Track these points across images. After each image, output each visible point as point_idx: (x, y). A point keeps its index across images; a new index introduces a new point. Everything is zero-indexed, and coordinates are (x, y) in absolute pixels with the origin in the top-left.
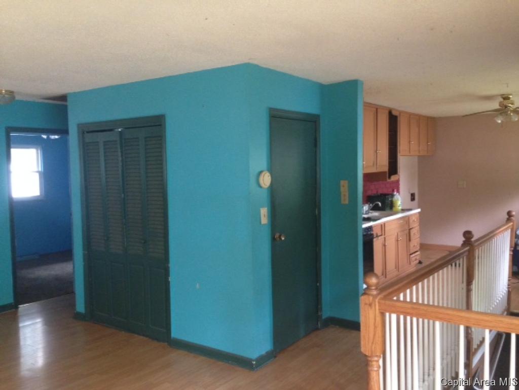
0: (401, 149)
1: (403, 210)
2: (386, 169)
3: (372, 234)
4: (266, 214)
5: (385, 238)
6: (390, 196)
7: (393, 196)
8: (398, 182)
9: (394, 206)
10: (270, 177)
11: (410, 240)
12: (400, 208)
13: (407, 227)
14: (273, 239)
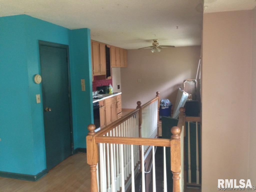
0: (112, 64)
1: (114, 93)
2: (105, 74)
3: (99, 106)
4: (40, 98)
5: (105, 107)
6: (107, 87)
7: (109, 86)
8: (111, 80)
9: (110, 92)
10: (41, 78)
11: (117, 108)
12: (112, 92)
13: (115, 102)
14: (45, 111)
